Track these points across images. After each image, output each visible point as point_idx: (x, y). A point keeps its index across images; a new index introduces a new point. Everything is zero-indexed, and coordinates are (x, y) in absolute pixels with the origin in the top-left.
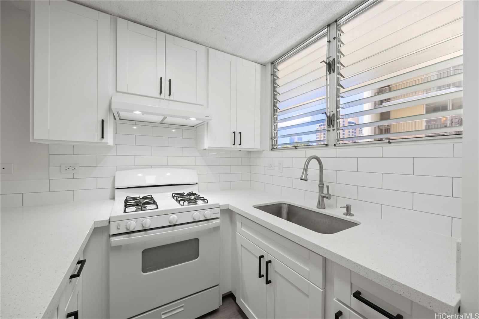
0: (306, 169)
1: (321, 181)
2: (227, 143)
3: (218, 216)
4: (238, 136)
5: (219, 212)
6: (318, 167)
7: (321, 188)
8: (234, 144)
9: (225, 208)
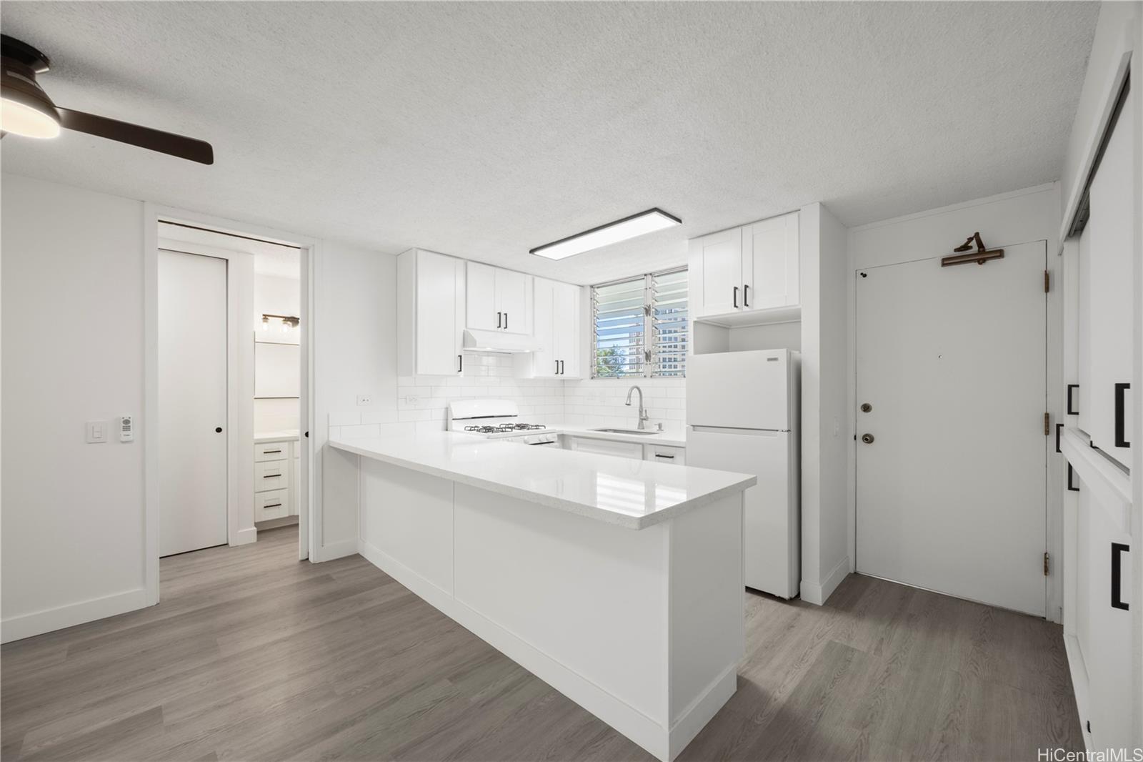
0: (629, 396)
1: (641, 406)
2: (550, 372)
3: (555, 439)
4: (560, 364)
5: (556, 436)
6: (638, 395)
7: (641, 412)
8: (557, 373)
9: (561, 433)
